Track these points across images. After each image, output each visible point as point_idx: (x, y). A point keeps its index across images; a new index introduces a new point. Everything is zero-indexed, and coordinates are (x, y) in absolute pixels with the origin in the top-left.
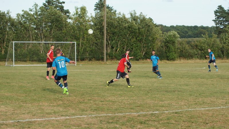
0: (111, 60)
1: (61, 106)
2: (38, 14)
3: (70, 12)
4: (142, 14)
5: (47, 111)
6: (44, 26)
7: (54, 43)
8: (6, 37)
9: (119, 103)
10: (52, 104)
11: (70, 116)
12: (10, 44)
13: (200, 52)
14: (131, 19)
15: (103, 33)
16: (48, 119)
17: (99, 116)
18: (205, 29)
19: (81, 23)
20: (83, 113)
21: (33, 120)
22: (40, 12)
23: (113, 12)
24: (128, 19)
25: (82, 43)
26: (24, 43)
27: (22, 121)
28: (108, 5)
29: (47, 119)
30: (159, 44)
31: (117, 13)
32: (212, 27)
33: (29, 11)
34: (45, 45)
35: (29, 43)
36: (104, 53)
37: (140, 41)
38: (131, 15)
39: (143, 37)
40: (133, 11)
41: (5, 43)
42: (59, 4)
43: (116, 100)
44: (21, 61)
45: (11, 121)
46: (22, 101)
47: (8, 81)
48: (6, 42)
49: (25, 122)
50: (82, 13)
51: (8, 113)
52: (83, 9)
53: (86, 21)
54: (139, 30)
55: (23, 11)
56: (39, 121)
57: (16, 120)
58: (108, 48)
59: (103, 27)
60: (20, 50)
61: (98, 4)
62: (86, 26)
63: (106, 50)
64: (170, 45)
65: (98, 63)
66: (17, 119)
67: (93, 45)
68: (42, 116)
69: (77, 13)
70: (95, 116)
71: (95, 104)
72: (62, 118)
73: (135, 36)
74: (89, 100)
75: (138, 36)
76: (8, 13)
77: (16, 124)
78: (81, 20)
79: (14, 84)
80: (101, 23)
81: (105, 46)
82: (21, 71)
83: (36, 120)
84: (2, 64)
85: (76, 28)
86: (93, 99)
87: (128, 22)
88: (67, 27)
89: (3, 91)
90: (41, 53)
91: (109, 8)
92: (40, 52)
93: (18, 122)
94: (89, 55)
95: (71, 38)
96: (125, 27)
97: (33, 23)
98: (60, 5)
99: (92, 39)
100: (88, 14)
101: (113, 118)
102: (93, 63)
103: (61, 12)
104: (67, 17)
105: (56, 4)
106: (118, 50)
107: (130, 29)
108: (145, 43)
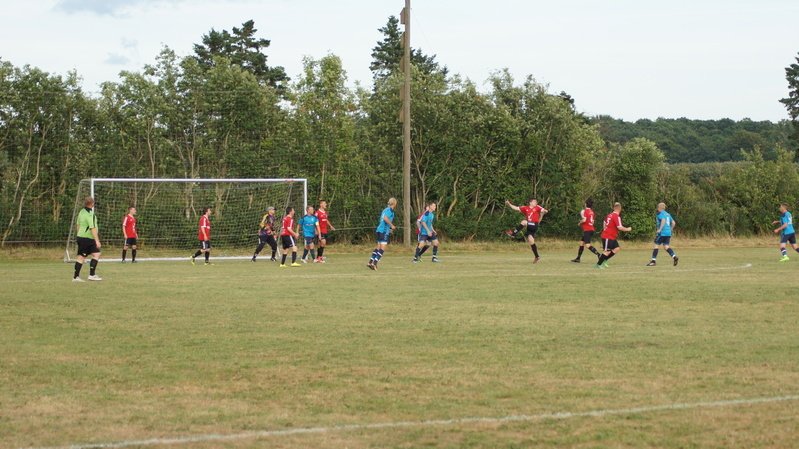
2: (176, 84)
3: (288, 76)
4: (532, 82)
6: (196, 123)
7: (233, 183)
8: (68, 164)
12: (79, 187)
13: (734, 209)
14: (495, 99)
15: (400, 146)
18: (759, 132)
19: (324, 115)
22: (180, 76)
23: (435, 76)
24: (487, 97)
25: (329, 184)
26: (129, 182)
28: (420, 51)
30: (595, 183)
31: (448, 77)
32: (780, 124)
33: (146, 73)
34: (199, 189)
35: (144, 182)
36: (403, 218)
37: (529, 174)
38: (497, 84)
39: (539, 160)
40: (503, 73)
41: (64, 182)
42: (249, 49)
44: (115, 245)
46: (113, 381)
48: (67, 180)
50: (326, 79)
52: (331, 66)
53: (342, 108)
54: (524, 137)
55: (123, 74)
58: (418, 199)
59: (401, 125)
60: (113, 209)
61: (384, 48)
62: (340, 125)
63: (412, 204)
64: (633, 189)
67: (365, 187)
69: (310, 80)
73: (512, 156)
75: (521, 158)
76: (71, 82)
78: (325, 103)
79: (91, 323)
80: (394, 112)
81: (409, 191)
84: (53, 256)
85: (308, 131)
87: (486, 109)
88: (277, 129)
89: (50, 347)
90: (188, 216)
91: (423, 59)
92: (185, 215)
94: (354, 222)
95: (289, 165)
96: (476, 127)
97: (158, 116)
98: (254, 50)
99: (361, 168)
100: (346, 84)
103: (254, 77)
104: (277, 93)
105: (240, 49)
106: (452, 205)
107: (494, 133)
108: (544, 182)
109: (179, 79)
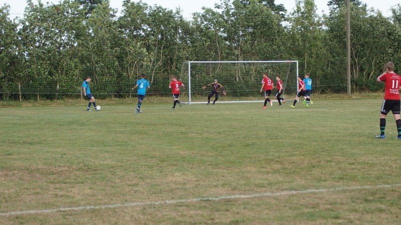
0: (360, 93)
1: (280, 173)
2: (231, 13)
3: (285, 9)
5: (257, 182)
6: (241, 33)
8: (176, 54)
9: (382, 167)
10: (263, 170)
11: (298, 190)
12: (183, 65)
14: (393, 20)
15: (345, 44)
16: (259, 196)
17: (349, 190)
19: (306, 28)
20: (319, 184)
21: (233, 197)
22: (233, 9)
23: (362, 8)
24: (388, 18)
25: (309, 63)
26: (207, 63)
27: (214, 199)
29: (257, 195)
31: (368, 8)
33: (215, 7)
34: (243, 66)
35: (215, 63)
36: (347, 80)
38: (394, 11)
40: (397, 6)
41: (174, 64)
43: (377, 162)
44: (202, 95)
45: (194, 200)
46: (210, 165)
47: (183, 129)
48: (176, 62)
49: (220, 202)
50: (307, 10)
51: (188, 186)
52: (309, 3)
53: (315, 24)
55: (203, 8)
56: (243, 199)
57: (204, 197)
58: (354, 71)
59: (345, 33)
60: (200, 76)
62: (314, 33)
63: (351, 73)
65: (337, 97)
66: (205, 195)
67: (327, 65)
68: (248, 190)
69: (298, 11)
70: (342, 190)
71: (340, 168)
72: (284, 193)
74: (327, 161)
76: (178, 13)
77: (203, 204)
78: (306, 22)
79: (194, 135)
80: (342, 27)
81: (350, 67)
82: (203, 113)
83: (238, 196)
85: (298, 37)
86: (334, 160)
88: (282, 35)
89: (175, 147)
92: (236, 79)
93: (208, 200)
94: (322, 83)
95: (289, 54)
96: (383, 33)
97: (221, 29)
99: (325, 55)
100: (317, 12)
101: (373, 194)
102: (329, 98)
103: (270, 9)
104: (281, 17)
106: (372, 73)
107: (391, 37)
109: (232, 11)
